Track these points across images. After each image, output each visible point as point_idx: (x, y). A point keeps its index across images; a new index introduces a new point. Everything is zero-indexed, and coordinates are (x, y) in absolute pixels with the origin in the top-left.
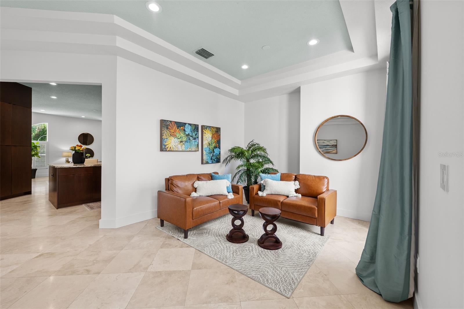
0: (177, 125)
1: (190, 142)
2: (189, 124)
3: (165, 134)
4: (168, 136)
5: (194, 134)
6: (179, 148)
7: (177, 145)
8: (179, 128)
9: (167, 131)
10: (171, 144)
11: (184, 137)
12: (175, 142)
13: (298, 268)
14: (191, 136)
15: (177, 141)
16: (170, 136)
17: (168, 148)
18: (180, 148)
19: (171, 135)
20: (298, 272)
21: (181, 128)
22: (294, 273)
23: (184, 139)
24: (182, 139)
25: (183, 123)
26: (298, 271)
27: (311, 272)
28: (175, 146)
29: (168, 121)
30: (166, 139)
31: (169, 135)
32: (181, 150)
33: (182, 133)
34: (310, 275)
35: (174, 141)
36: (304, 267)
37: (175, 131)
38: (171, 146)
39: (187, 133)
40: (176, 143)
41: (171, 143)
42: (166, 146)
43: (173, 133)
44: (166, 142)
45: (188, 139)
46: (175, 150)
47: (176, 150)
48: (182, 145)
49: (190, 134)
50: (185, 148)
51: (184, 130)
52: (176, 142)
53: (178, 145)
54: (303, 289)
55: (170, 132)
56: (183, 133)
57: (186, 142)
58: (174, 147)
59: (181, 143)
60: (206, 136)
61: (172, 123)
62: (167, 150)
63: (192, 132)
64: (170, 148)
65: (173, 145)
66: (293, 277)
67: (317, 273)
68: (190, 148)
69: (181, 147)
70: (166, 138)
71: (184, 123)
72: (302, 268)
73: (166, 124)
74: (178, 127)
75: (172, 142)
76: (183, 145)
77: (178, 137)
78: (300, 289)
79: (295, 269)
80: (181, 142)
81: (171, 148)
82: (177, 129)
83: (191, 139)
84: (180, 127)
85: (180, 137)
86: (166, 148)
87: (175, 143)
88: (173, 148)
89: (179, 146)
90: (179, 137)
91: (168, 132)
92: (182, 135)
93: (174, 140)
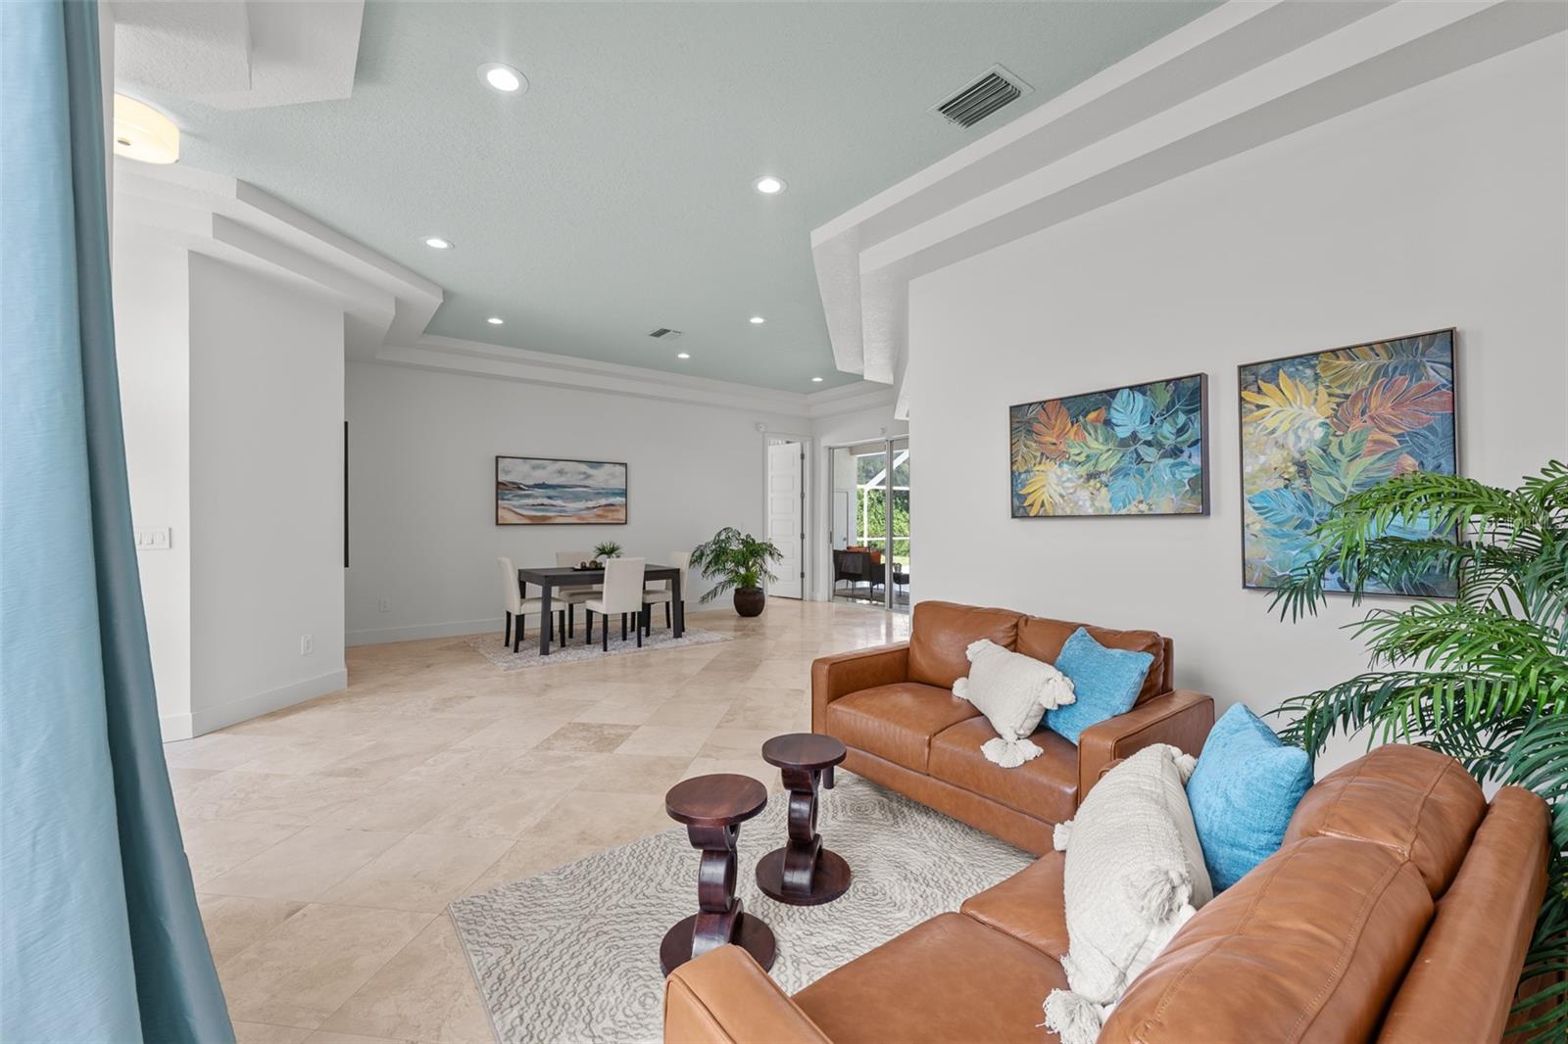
0: (1068, 409)
1: (1141, 473)
2: (1131, 388)
3: (1020, 458)
4: (1033, 462)
5: (1167, 430)
6: (1081, 503)
7: (1071, 491)
8: (1081, 418)
9: (1029, 443)
10: (1045, 489)
11: (1105, 456)
12: (1065, 482)
13: (514, 971)
14: (1148, 444)
15: (1070, 476)
16: (1038, 459)
17: (1031, 505)
18: (1088, 503)
19: (1042, 454)
20: (498, 963)
21: (1092, 416)
22: (504, 950)
23: (1109, 461)
24: (1095, 465)
25: (1101, 393)
26: (501, 965)
27: (467, 1005)
28: (1062, 496)
29: (1030, 405)
30: (1027, 472)
31: (1035, 457)
32: (1091, 511)
33: (1096, 439)
34: (461, 994)
35: (1059, 477)
36: (501, 991)
37: (1062, 434)
38: (1045, 497)
39: (1122, 433)
40: (1067, 484)
41: (1043, 486)
42: (1026, 499)
43: (1053, 447)
44: (1024, 486)
45: (1127, 459)
46: (1060, 512)
47: (1069, 513)
48: (1098, 490)
49: (1140, 435)
50: (1111, 500)
51: (1108, 423)
52: (1068, 480)
53: (1078, 493)
54: (439, 945)
55: (1040, 443)
56: (1101, 440)
57: (1115, 473)
58: (1058, 499)
59: (1092, 482)
60: (1270, 423)
61: (1049, 410)
62: (1032, 514)
63: (1156, 420)
64: (1043, 505)
65: (1052, 491)
66: (492, 941)
67: (444, 1021)
68: (1141, 502)
69: (1093, 500)
70: (1025, 468)
71: (1107, 392)
72: (504, 984)
73: (1026, 419)
74: (1076, 416)
75: (1052, 482)
76: (1104, 490)
77: (1077, 459)
78: (444, 938)
79: (517, 964)
80: (1091, 476)
81: (1046, 504)
82: (1070, 425)
83: (1147, 459)
84: (1085, 416)
85: (1088, 456)
86: (1024, 507)
87: (1060, 483)
88: (1054, 505)
89: (1084, 495)
90: (1082, 458)
91: (1034, 444)
92: (1096, 445)
93: (1059, 472)
